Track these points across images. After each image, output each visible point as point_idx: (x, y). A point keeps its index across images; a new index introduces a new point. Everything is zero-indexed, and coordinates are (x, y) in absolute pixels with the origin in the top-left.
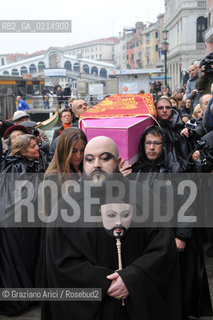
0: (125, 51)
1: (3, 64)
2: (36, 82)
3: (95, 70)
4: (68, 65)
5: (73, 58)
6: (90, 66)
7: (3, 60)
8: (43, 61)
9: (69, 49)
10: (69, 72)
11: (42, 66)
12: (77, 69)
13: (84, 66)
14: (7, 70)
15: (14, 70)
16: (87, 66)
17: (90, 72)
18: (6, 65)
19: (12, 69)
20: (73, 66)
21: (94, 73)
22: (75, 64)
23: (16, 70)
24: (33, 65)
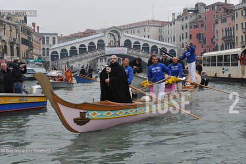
0: (188, 30)
1: (54, 43)
3: (154, 48)
5: (134, 37)
6: (151, 46)
7: (54, 38)
8: (103, 39)
10: (130, 51)
11: (101, 44)
12: (137, 46)
13: (144, 45)
14: (65, 48)
15: (71, 48)
16: (147, 45)
17: (150, 51)
18: (57, 45)
19: (70, 47)
20: (132, 44)
21: (154, 52)
22: (135, 43)
23: (75, 48)
24: (92, 43)
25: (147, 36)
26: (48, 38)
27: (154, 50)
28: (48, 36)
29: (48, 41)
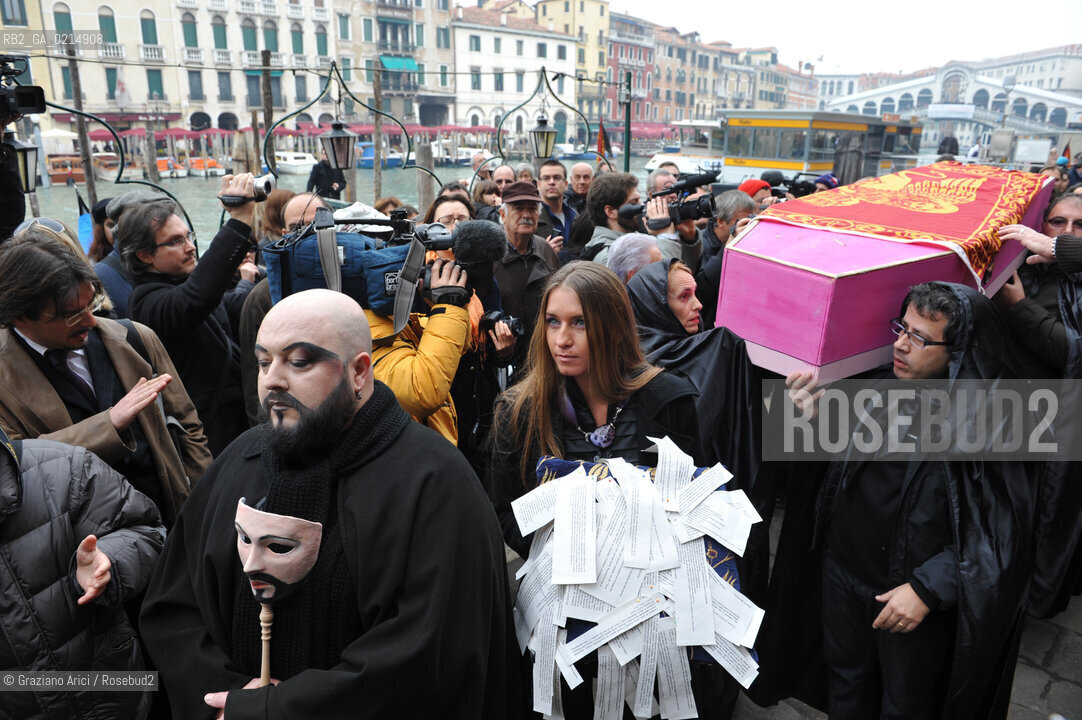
1: (850, 92)
2: (906, 129)
3: (1040, 109)
4: (981, 98)
5: (994, 84)
6: (1031, 102)
7: (851, 84)
8: (931, 87)
9: (989, 67)
10: (981, 113)
11: (925, 98)
12: (999, 105)
13: (1017, 101)
14: (855, 103)
15: (868, 104)
16: (1024, 100)
17: (1028, 114)
18: (856, 95)
19: (865, 102)
20: (991, 99)
21: (1038, 116)
22: (998, 96)
23: (873, 104)
24: (907, 95)
25: (1035, 83)
26: (840, 83)
27: (1038, 112)
28: (841, 79)
29: (839, 89)
